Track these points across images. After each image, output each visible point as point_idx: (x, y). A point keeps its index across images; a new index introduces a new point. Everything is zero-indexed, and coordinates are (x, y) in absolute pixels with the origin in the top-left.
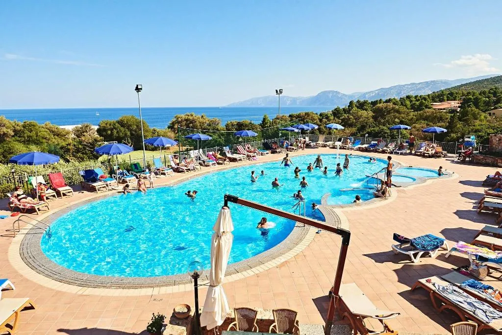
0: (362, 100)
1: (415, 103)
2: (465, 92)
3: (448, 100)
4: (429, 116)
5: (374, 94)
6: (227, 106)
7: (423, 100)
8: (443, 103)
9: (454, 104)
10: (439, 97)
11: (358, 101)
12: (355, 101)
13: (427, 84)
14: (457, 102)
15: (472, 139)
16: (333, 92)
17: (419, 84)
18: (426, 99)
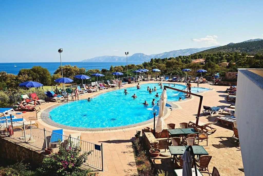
0: (157, 58)
1: (183, 60)
2: (206, 54)
3: (199, 58)
4: (192, 66)
5: (162, 55)
7: (187, 58)
8: (197, 60)
9: (202, 60)
10: (195, 56)
11: (155, 59)
12: (154, 59)
13: (188, 50)
15: (218, 75)
16: (141, 54)
17: (184, 50)
18: (188, 58)
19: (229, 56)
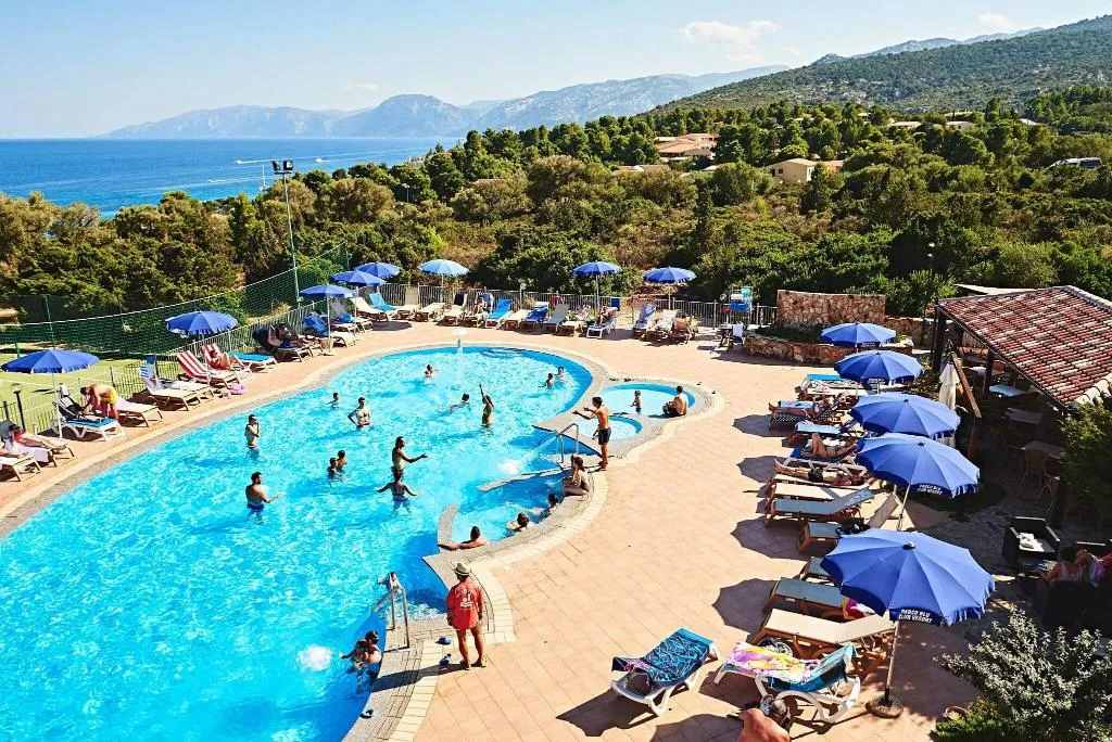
0: (497, 130)
1: (620, 140)
2: (723, 112)
3: (689, 131)
4: (655, 185)
5: (524, 107)
6: (108, 138)
7: (637, 133)
8: (679, 138)
9: (702, 142)
10: (672, 121)
11: (489, 133)
12: (480, 133)
13: (645, 85)
14: (708, 135)
15: (745, 295)
17: (626, 83)
18: (641, 129)
19: (817, 123)
